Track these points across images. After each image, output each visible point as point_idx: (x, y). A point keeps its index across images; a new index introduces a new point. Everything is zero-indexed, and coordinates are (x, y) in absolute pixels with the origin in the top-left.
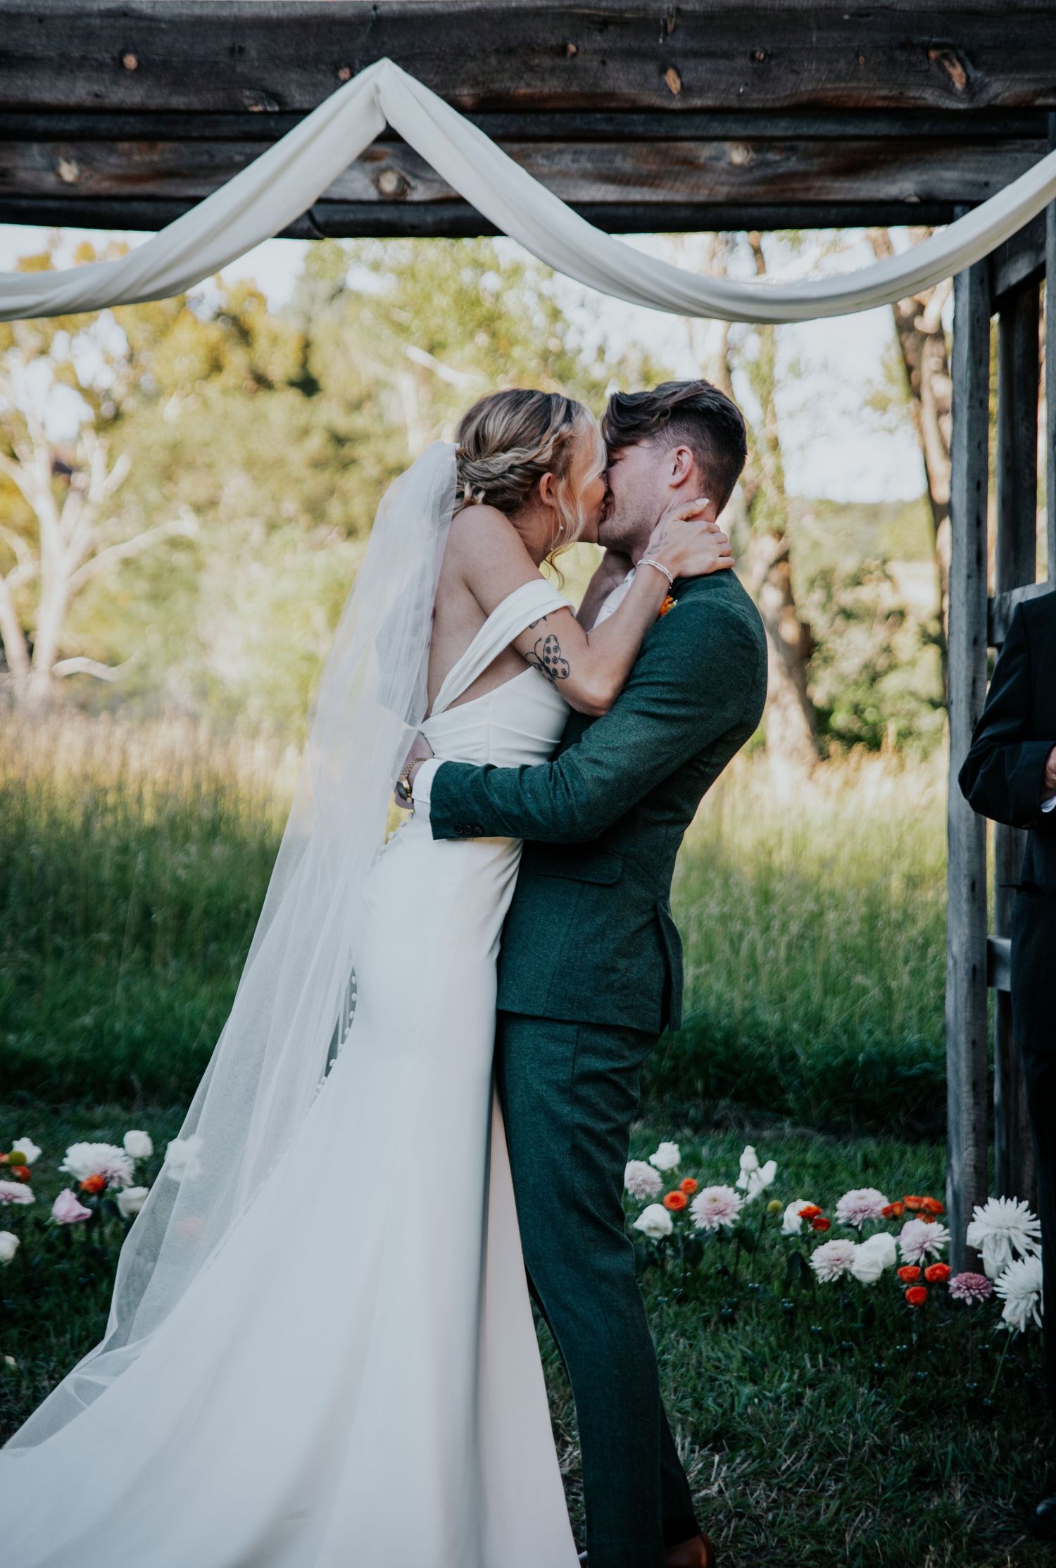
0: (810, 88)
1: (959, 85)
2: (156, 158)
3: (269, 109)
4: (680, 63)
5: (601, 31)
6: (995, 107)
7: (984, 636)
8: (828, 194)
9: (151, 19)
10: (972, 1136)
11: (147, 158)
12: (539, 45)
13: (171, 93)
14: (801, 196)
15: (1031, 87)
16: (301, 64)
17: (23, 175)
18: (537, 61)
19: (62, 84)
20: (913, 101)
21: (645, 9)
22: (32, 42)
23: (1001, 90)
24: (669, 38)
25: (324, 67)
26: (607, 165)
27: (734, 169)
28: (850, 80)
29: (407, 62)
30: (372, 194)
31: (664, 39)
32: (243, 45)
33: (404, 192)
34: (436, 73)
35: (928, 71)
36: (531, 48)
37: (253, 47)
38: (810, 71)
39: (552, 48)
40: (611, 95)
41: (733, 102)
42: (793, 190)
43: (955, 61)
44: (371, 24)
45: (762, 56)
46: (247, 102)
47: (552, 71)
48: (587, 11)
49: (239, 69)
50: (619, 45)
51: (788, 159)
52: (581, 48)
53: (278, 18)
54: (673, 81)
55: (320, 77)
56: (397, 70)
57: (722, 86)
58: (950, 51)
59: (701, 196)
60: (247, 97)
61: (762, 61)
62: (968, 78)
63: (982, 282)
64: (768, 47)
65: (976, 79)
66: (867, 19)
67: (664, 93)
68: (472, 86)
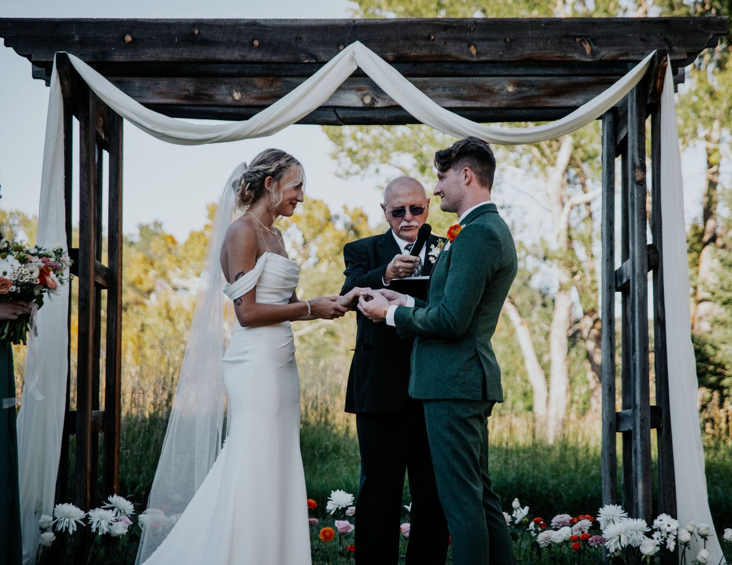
0: (528, 53)
1: (588, 52)
2: (272, 90)
3: (311, 61)
4: (476, 43)
5: (444, 30)
6: (602, 60)
7: (614, 285)
8: (547, 104)
9: (265, 26)
11: (269, 90)
12: (419, 36)
13: (272, 55)
14: (537, 105)
15: (618, 53)
16: (324, 44)
17: (218, 97)
18: (419, 42)
19: (229, 52)
20: (570, 58)
21: (462, 22)
22: (217, 35)
23: (606, 53)
24: (472, 33)
25: (334, 45)
26: (457, 92)
27: (508, 93)
28: (545, 50)
29: (366, 43)
30: (360, 104)
31: (470, 34)
32: (301, 36)
33: (373, 103)
34: (378, 47)
35: (575, 46)
36: (416, 37)
37: (305, 37)
38: (528, 46)
39: (424, 37)
40: (448, 56)
41: (497, 58)
42: (533, 102)
43: (586, 42)
44: (352, 28)
45: (509, 40)
46: (302, 59)
47: (425, 46)
48: (439, 23)
49: (299, 46)
50: (451, 36)
51: (531, 90)
52: (436, 37)
53: (315, 26)
54: (473, 50)
55: (332, 49)
56: (362, 46)
57: (493, 52)
58: (584, 38)
59: (495, 105)
60: (303, 57)
61: (509, 42)
62: (592, 49)
63: (612, 140)
64: (512, 37)
65: (595, 50)
66: (551, 26)
67: (469, 55)
68: (393, 52)
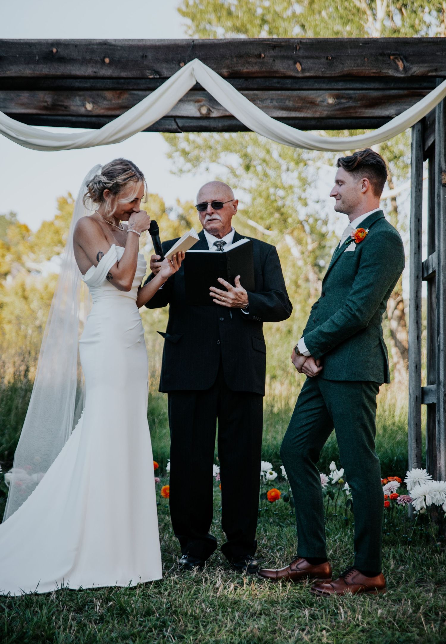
0: (348, 69)
1: (401, 68)
2: (120, 101)
3: (155, 77)
4: (301, 60)
5: (273, 49)
6: (414, 76)
7: (421, 275)
8: (363, 114)
9: (115, 46)
10: (415, 459)
11: (117, 102)
12: (251, 54)
13: (121, 72)
14: (354, 115)
15: (427, 69)
16: (167, 61)
17: (73, 108)
18: (250, 60)
19: (83, 69)
20: (384, 74)
21: (289, 42)
22: (73, 54)
23: (416, 70)
24: (297, 52)
25: (175, 62)
26: (283, 104)
27: (329, 105)
28: (362, 66)
29: (204, 60)
30: (198, 115)
31: (296, 52)
32: (146, 54)
33: (209, 114)
34: (215, 64)
35: (390, 63)
36: (248, 55)
37: (150, 55)
38: (348, 63)
39: (256, 55)
40: (276, 72)
41: (320, 74)
42: (351, 113)
43: (399, 60)
44: (191, 47)
45: (331, 58)
46: (148, 74)
47: (256, 63)
48: (268, 42)
49: (145, 63)
50: (280, 54)
51: (349, 102)
52: (266, 55)
53: (159, 45)
54: (299, 67)
55: (173, 65)
56: (201, 63)
57: (316, 69)
58: (398, 56)
59: (317, 115)
60: (148, 73)
61: (330, 60)
62: (404, 66)
63: (420, 146)
64: (333, 55)
65: (407, 66)
66: (368, 45)
67: (295, 71)
68: (227, 69)
